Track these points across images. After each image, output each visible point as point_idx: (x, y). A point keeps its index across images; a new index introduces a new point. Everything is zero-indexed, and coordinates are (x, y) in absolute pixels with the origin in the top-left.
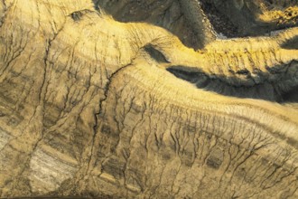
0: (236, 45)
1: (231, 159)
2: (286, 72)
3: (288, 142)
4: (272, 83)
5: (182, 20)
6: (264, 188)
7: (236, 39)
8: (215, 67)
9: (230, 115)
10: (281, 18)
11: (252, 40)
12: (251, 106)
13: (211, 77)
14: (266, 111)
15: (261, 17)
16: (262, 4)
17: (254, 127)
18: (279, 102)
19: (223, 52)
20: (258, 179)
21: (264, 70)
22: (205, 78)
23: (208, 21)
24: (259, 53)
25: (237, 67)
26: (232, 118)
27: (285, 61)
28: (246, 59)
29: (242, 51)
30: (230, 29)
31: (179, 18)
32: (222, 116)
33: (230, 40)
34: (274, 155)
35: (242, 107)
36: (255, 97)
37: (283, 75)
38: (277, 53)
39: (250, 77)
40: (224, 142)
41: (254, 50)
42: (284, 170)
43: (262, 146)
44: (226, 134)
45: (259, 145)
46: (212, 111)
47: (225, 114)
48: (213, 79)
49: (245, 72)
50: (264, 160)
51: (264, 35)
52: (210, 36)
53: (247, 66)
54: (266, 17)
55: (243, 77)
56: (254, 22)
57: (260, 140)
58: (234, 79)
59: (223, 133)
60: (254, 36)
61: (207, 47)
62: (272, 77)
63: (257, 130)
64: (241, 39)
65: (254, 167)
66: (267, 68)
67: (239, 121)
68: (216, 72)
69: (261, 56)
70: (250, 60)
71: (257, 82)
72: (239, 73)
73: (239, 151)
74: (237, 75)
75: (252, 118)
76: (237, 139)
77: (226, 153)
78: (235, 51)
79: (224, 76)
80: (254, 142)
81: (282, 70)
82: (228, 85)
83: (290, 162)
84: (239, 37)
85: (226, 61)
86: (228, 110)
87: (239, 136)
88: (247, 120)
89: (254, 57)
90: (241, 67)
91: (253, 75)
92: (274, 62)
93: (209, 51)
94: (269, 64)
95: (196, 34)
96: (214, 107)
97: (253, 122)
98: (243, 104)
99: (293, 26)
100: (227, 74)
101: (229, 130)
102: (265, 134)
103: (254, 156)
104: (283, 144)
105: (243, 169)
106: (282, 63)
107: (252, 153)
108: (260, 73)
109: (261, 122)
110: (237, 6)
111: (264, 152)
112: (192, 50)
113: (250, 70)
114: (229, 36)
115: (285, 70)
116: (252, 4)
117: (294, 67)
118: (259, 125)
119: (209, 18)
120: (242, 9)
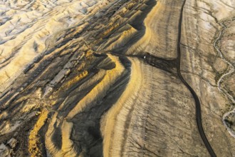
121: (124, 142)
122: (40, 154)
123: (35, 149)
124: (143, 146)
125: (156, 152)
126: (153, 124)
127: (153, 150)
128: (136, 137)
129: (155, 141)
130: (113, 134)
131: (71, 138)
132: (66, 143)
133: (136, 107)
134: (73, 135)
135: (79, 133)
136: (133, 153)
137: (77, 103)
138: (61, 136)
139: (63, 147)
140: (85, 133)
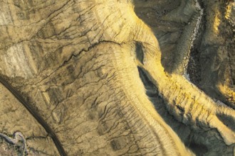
0: (191, 89)
1: (127, 152)
2: (206, 132)
4: (192, 130)
5: (173, 46)
7: (194, 86)
8: (167, 91)
9: (150, 126)
10: (232, 98)
11: (203, 95)
12: (167, 132)
13: (160, 94)
14: (173, 143)
15: (221, 86)
16: (228, 80)
17: (158, 146)
18: (186, 145)
19: (179, 87)
21: (194, 119)
22: (156, 92)
23: (188, 60)
24: (200, 106)
25: (180, 103)
26: (150, 129)
27: (211, 124)
28: (189, 103)
29: (192, 96)
30: (196, 77)
31: (173, 43)
32: (145, 123)
33: (190, 83)
35: (162, 129)
36: (174, 129)
37: (203, 131)
38: (211, 116)
39: (182, 115)
40: (133, 139)
41: (199, 102)
44: (138, 135)
46: (142, 115)
47: (148, 123)
48: (160, 97)
49: (182, 110)
51: (212, 98)
52: (181, 70)
53: (187, 108)
54: (224, 89)
55: (178, 111)
56: (214, 86)
58: (172, 107)
59: (136, 133)
60: (207, 93)
61: (173, 75)
62: (195, 127)
63: (158, 149)
64: (197, 89)
66: (197, 119)
67: (152, 135)
68: (165, 95)
69: (200, 109)
70: (191, 105)
71: (184, 122)
72: (178, 107)
73: (136, 152)
74: (176, 107)
75: (162, 140)
76: (141, 144)
77: (128, 147)
78: (187, 93)
79: (167, 101)
81: (204, 128)
82: (165, 108)
84: (197, 86)
85: (177, 93)
86: (152, 123)
87: (144, 143)
88: (158, 138)
89: (195, 106)
90: (182, 105)
91: (185, 116)
92: (204, 119)
93: (172, 79)
94: (200, 118)
95: (174, 62)
96: (145, 114)
97: (160, 142)
98: (164, 127)
100: (171, 102)
101: (141, 135)
106: (208, 124)
108: (190, 118)
109: (165, 147)
110: (212, 68)
112: (163, 69)
113: (186, 111)
114: (192, 81)
115: (206, 130)
116: (222, 74)
117: (213, 133)
118: (162, 147)
119: (190, 59)
120: (215, 72)
122: (230, 99)
131: (216, 130)
132: (215, 123)
134: (216, 134)
135: (212, 139)
136: (151, 150)
138: (227, 126)
139: (216, 118)
140: (207, 142)
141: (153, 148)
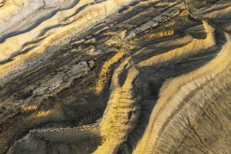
0: (109, 113)
1: (197, 147)
2: (138, 89)
3: (187, 102)
4: (143, 99)
5: (73, 147)
6: (222, 129)
7: (105, 112)
8: (120, 134)
9: (160, 135)
10: (103, 81)
11: (110, 102)
12: (156, 118)
13: (126, 140)
14: (162, 109)
15: (98, 92)
16: (90, 89)
17: (172, 121)
18: (157, 99)
19: (111, 125)
20: (214, 130)
21: (133, 101)
22: (125, 145)
23: (84, 126)
24: (120, 102)
25: (125, 118)
26: (162, 135)
27: (131, 87)
28: (121, 110)
29: (115, 110)
31: (71, 148)
32: (159, 142)
33: (104, 116)
34: (195, 113)
35: (156, 124)
36: (150, 113)
37: (139, 91)
38: (124, 90)
39: (135, 112)
40: (181, 147)
41: (117, 103)
42: (207, 110)
43: (188, 119)
44: (174, 144)
45: (187, 122)
46: (154, 149)
47: (158, 139)
48: (128, 139)
49: (130, 114)
50: (199, 121)
51: (110, 94)
52: (95, 129)
53: (126, 111)
54: (99, 88)
55: (133, 116)
56: (99, 96)
57: (183, 120)
58: (132, 123)
59: (173, 146)
60: (108, 100)
61: (102, 134)
62: (139, 98)
63: (175, 119)
64: (107, 109)
65: (204, 130)
66: (132, 99)
67: (166, 130)
68: (123, 134)
69: (123, 100)
70: (123, 107)
71: (140, 108)
72: (129, 118)
73: (190, 138)
74: (131, 120)
75: (165, 120)
76: (181, 137)
77: (191, 149)
78: (113, 115)
79: (128, 130)
80: (184, 124)
81: (136, 91)
82: (136, 129)
83: (201, 105)
84: (104, 109)
85: (118, 124)
86: (155, 136)
87: (177, 134)
88: (165, 124)
89: (122, 105)
90: (126, 115)
91: (134, 109)
92: (129, 93)
93: (106, 134)
94: (130, 97)
95: (89, 139)
96: (151, 146)
97: (168, 121)
98: (153, 123)
99: (111, 77)
100: (127, 127)
101: (172, 141)
102: (179, 115)
103: (195, 128)
104: (187, 105)
105: (206, 140)
106: (131, 89)
107: (193, 129)
108: (134, 105)
109: (169, 114)
110: (84, 103)
111: (192, 120)
112: (100, 147)
113: (130, 110)
114: (101, 116)
116: (87, 94)
117: (136, 84)
118: (171, 117)
119: (82, 125)
120: (87, 100)
121: (176, 111)
123: (104, 76)
124: (192, 125)
125: (203, 139)
126: (215, 112)
127: (200, 134)
128: (189, 114)
129: (207, 128)
130: (170, 99)
131: (133, 83)
132: (128, 85)
133: (205, 87)
134: (136, 81)
135: (141, 83)
136: (179, 125)
137: (150, 57)
138: (126, 77)
139: (124, 86)
140: (146, 85)
141: (177, 124)
